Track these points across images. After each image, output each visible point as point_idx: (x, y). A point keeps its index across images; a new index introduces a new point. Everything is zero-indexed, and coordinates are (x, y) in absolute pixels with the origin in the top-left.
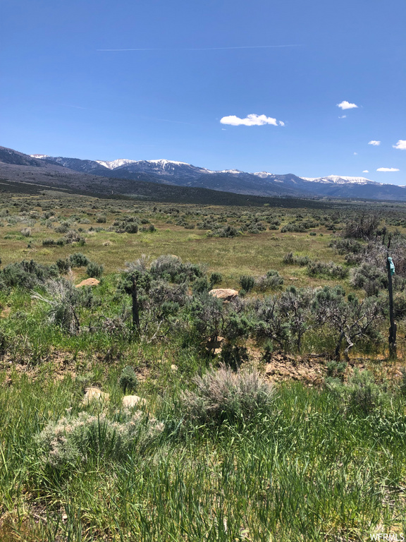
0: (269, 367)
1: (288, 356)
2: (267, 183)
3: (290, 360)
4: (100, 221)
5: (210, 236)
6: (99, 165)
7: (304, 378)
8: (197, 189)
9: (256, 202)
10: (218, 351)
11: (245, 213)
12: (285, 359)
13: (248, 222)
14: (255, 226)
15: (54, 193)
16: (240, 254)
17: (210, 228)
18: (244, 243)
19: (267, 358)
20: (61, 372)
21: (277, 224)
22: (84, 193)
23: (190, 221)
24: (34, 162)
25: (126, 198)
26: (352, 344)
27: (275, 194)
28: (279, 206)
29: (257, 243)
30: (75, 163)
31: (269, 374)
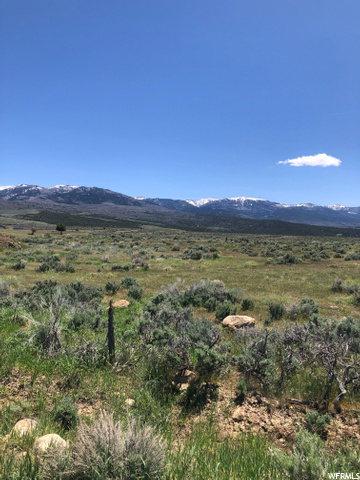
0: (238, 411)
1: (264, 399)
2: (341, 215)
3: (266, 405)
4: (175, 250)
5: (269, 263)
6: (187, 204)
7: (277, 430)
8: (272, 221)
9: (329, 232)
10: (184, 387)
11: (314, 242)
12: (260, 402)
13: (313, 251)
14: (319, 254)
15: (150, 227)
16: (289, 281)
17: (272, 256)
18: (300, 270)
19: (239, 400)
20: (11, 398)
21: (342, 252)
22: (175, 227)
23: (255, 249)
24: (137, 203)
25: (209, 231)
26: (344, 391)
27: (349, 225)
28: (353, 236)
29: (313, 270)
30: (169, 203)
31: (235, 420)
